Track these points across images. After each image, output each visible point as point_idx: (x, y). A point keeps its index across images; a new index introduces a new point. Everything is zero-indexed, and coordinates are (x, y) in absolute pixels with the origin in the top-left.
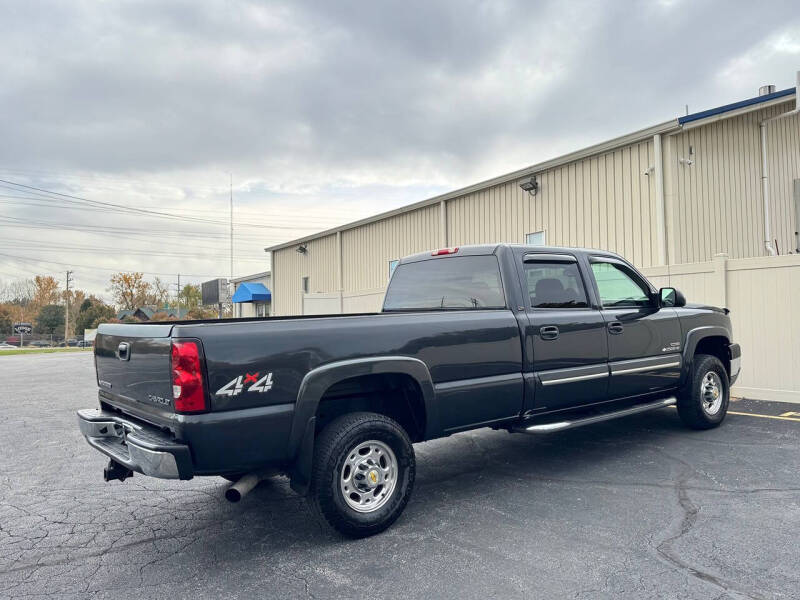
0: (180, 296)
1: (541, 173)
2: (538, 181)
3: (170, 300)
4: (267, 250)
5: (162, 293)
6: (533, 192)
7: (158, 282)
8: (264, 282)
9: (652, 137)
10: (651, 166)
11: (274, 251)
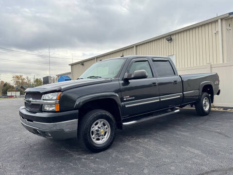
0: (35, 82)
1: (173, 35)
2: (172, 37)
3: (31, 84)
4: (69, 65)
5: (29, 81)
6: (170, 41)
7: (27, 78)
8: (69, 75)
9: (218, 20)
10: (217, 30)
11: (72, 65)
